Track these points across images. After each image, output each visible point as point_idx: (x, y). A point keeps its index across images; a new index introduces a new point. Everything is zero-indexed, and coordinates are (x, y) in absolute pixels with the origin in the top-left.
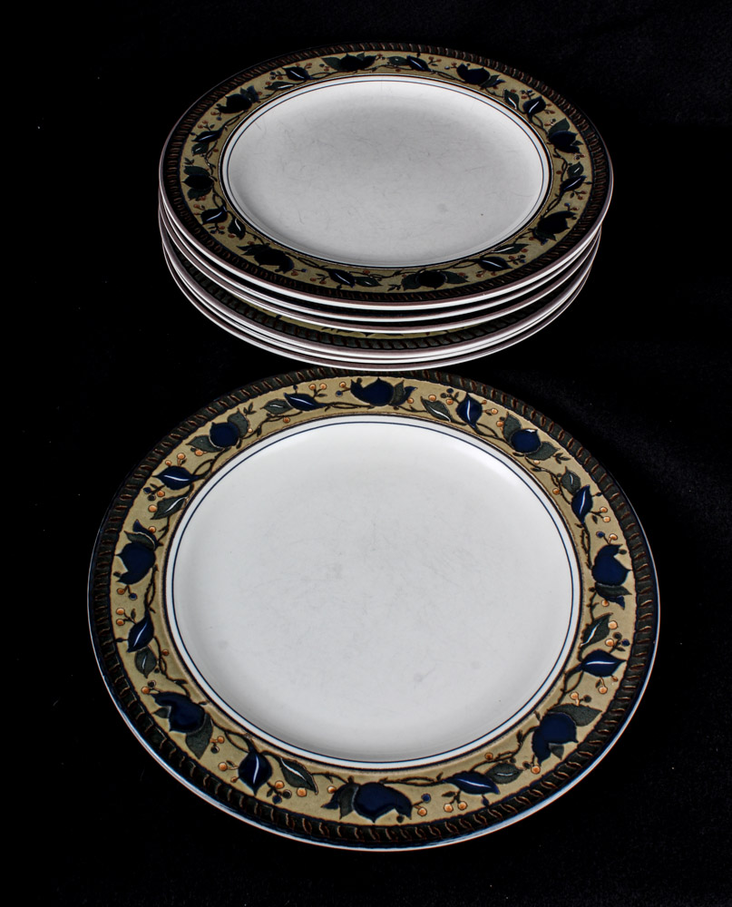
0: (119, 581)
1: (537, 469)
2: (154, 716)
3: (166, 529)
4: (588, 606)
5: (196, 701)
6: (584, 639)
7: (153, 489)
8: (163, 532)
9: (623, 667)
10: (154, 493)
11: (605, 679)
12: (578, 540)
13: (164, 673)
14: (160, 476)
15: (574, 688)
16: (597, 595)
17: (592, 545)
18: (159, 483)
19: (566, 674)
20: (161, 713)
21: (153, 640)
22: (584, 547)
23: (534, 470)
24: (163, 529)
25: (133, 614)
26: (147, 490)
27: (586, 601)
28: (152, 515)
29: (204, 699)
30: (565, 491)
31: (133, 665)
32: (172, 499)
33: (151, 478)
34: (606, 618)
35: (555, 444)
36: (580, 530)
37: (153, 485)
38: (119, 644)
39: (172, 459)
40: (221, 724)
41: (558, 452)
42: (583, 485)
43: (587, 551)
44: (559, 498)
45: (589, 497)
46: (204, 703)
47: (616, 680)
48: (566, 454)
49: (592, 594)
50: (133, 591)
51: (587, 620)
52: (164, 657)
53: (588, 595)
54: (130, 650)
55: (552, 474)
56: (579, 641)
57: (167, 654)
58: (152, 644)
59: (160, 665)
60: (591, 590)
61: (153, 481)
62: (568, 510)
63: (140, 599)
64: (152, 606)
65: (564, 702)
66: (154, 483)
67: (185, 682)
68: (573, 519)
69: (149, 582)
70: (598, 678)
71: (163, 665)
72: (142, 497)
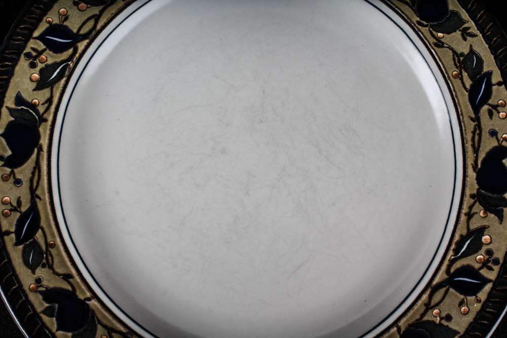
0: (3, 166)
1: (439, 44)
2: (42, 315)
3: (49, 101)
4: (465, 214)
5: (82, 297)
6: (456, 251)
7: (34, 54)
8: (46, 105)
9: (488, 287)
10: (35, 58)
11: (469, 298)
12: (469, 137)
13: (51, 267)
14: (41, 38)
15: (437, 305)
16: (477, 204)
17: (482, 144)
18: (41, 46)
19: (432, 288)
20: (49, 312)
21: (40, 231)
22: (473, 145)
23: (436, 45)
24: (46, 102)
25: (19, 202)
26: (28, 55)
27: (465, 210)
28: (35, 85)
29: (89, 294)
30: (465, 74)
31: (21, 260)
32: (55, 65)
33: (32, 40)
34: (481, 231)
35: (465, 15)
36: (473, 124)
37: (33, 49)
38: (6, 238)
39: (52, 17)
40: (104, 321)
41: (466, 25)
42: (486, 69)
43: (476, 151)
44: (457, 83)
45: (489, 86)
46: (89, 299)
47: (479, 301)
48: (474, 29)
49: (472, 201)
50: (18, 176)
51: (462, 230)
52: (51, 250)
53: (468, 201)
54: (17, 243)
55: (454, 52)
56: (451, 253)
57: (53, 246)
58: (39, 235)
59: (47, 259)
60: (472, 196)
61: (34, 44)
62: (464, 97)
63: (26, 185)
64: (38, 192)
65: (425, 318)
66: (35, 46)
67: (71, 276)
68: (468, 110)
69: (33, 165)
70: (462, 297)
71: (50, 258)
72: (23, 64)
